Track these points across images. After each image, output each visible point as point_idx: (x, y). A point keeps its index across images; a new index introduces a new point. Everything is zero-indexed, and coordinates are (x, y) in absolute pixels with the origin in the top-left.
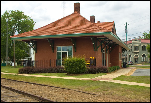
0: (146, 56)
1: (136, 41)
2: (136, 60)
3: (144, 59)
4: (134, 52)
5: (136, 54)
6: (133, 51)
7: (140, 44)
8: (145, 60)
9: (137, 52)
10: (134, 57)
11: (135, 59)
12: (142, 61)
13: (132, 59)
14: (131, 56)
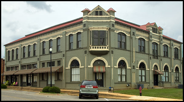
0: (127, 66)
1: (97, 15)
2: (99, 78)
3: (121, 75)
4: (92, 49)
5: (99, 58)
6: (88, 47)
7: (113, 26)
8: (124, 79)
9: (104, 50)
10: (92, 66)
11: (95, 74)
12: (119, 83)
13: (82, 74)
14: (79, 65)
